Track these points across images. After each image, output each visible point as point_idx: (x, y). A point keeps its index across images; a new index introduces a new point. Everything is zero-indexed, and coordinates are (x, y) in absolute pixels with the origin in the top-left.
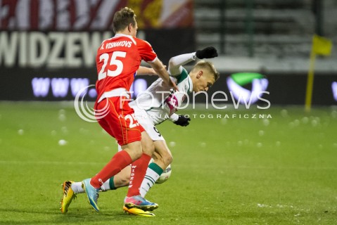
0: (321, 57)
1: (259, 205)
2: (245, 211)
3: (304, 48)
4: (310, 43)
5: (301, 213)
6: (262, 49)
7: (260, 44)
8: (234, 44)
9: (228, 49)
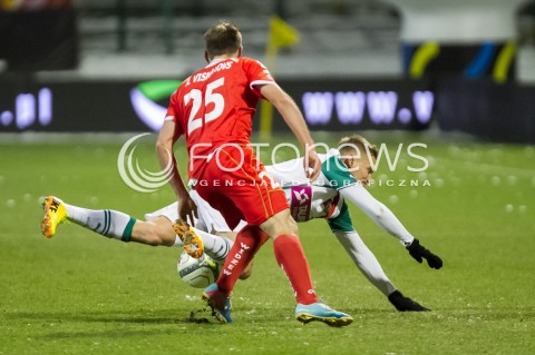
0: (286, 51)
1: (188, 297)
2: (164, 308)
3: (257, 38)
4: (266, 29)
5: (257, 309)
6: (186, 41)
7: (184, 33)
8: (141, 34)
9: (131, 42)
